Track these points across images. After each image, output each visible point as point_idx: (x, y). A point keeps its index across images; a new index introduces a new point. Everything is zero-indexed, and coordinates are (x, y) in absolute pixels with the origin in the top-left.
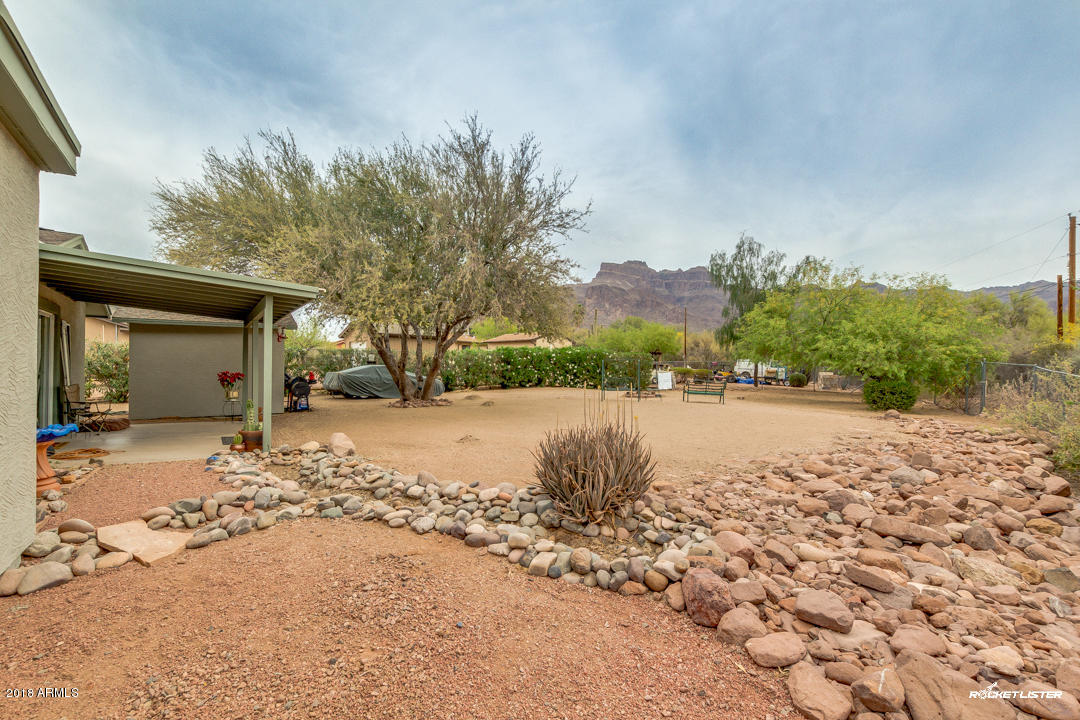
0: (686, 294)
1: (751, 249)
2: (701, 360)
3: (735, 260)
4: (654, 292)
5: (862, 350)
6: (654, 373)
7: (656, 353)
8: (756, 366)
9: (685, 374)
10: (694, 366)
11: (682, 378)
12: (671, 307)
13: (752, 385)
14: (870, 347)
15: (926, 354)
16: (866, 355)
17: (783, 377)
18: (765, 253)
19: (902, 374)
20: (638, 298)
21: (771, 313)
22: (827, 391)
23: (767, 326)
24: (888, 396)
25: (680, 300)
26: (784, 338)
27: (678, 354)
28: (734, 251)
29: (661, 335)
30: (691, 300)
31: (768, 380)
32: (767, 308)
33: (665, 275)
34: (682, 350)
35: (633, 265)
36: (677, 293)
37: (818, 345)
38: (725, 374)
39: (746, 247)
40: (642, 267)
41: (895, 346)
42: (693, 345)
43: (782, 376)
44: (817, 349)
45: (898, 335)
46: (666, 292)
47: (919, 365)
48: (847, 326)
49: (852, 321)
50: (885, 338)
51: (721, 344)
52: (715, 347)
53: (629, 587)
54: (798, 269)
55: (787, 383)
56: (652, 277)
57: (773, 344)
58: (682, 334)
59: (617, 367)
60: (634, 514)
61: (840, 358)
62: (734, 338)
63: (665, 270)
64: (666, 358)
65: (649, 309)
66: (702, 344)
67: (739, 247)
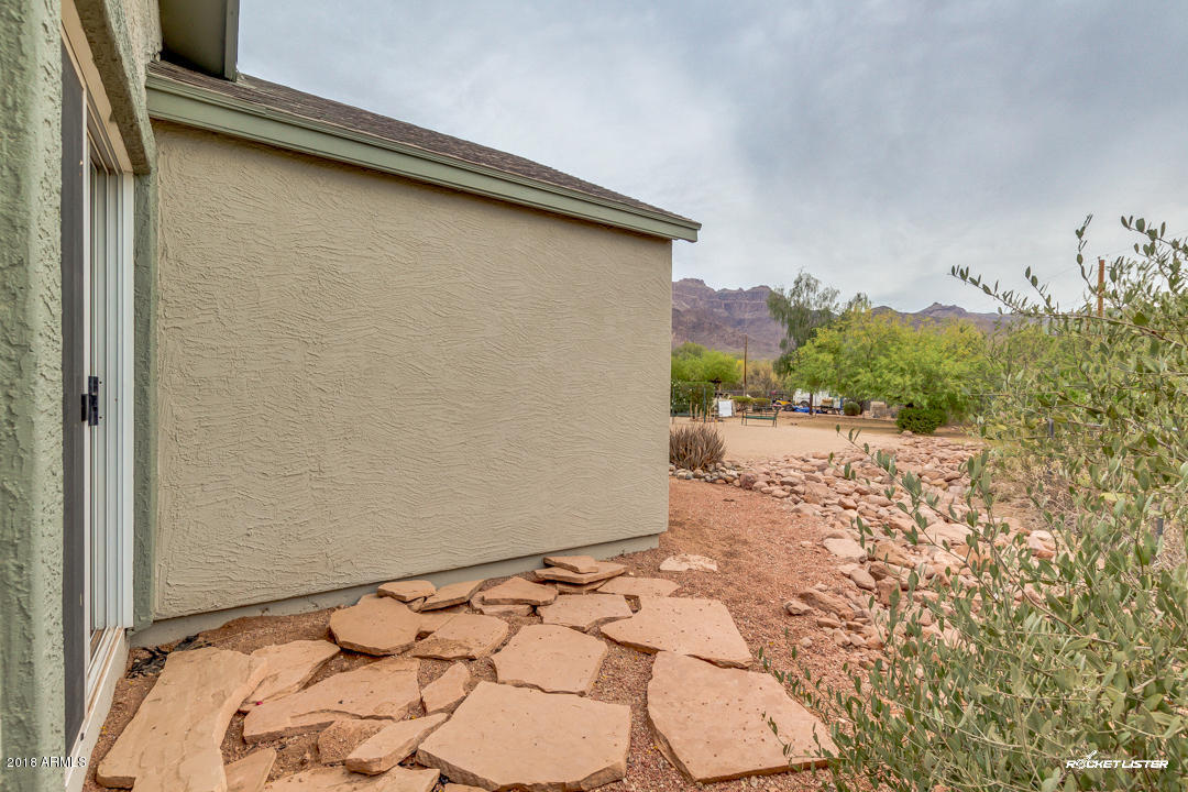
0: (748, 316)
1: (807, 285)
2: (761, 389)
3: (793, 295)
4: (712, 313)
5: (893, 382)
6: (715, 401)
7: (716, 382)
8: (811, 396)
9: (745, 403)
10: (754, 394)
11: (741, 406)
12: (730, 330)
13: (807, 414)
14: (899, 380)
15: (944, 387)
16: (896, 386)
17: (839, 406)
18: (821, 289)
19: (925, 403)
20: (695, 320)
21: (821, 348)
22: (876, 419)
23: (817, 360)
24: (915, 421)
25: (740, 322)
26: (830, 371)
27: (738, 382)
28: (793, 286)
29: (721, 363)
30: (752, 322)
31: (824, 409)
32: (817, 344)
33: (724, 294)
34: (742, 379)
35: (690, 284)
36: (738, 315)
37: (859, 377)
38: (784, 403)
39: (803, 282)
40: (700, 286)
41: (920, 379)
42: (752, 374)
43: (837, 405)
44: (858, 381)
45: (923, 370)
46: (726, 314)
47: (940, 395)
48: (883, 361)
49: (886, 356)
50: (913, 373)
51: (779, 374)
52: (774, 377)
53: (718, 481)
54: (850, 304)
55: (842, 412)
56: (711, 296)
57: (821, 376)
58: (741, 362)
59: (681, 395)
60: (716, 469)
61: (876, 388)
62: (790, 369)
63: (725, 289)
64: (725, 386)
65: (705, 333)
66: (762, 373)
67: (797, 283)
